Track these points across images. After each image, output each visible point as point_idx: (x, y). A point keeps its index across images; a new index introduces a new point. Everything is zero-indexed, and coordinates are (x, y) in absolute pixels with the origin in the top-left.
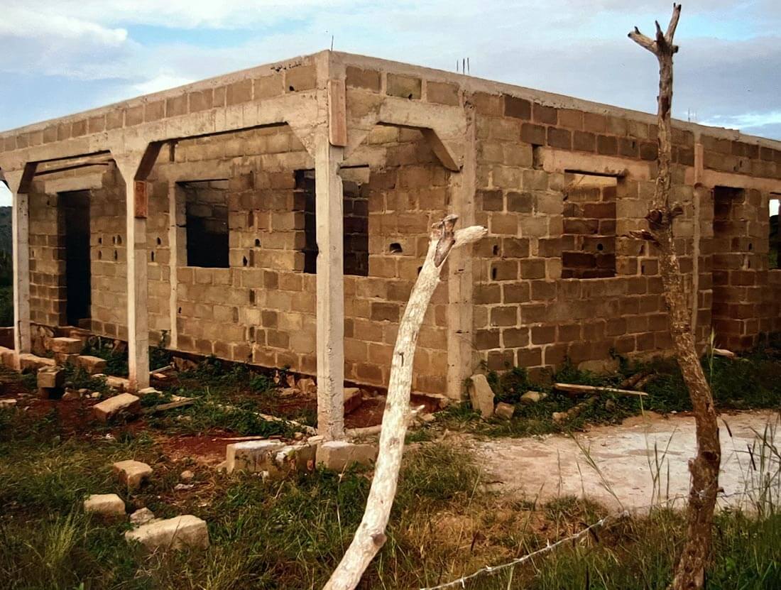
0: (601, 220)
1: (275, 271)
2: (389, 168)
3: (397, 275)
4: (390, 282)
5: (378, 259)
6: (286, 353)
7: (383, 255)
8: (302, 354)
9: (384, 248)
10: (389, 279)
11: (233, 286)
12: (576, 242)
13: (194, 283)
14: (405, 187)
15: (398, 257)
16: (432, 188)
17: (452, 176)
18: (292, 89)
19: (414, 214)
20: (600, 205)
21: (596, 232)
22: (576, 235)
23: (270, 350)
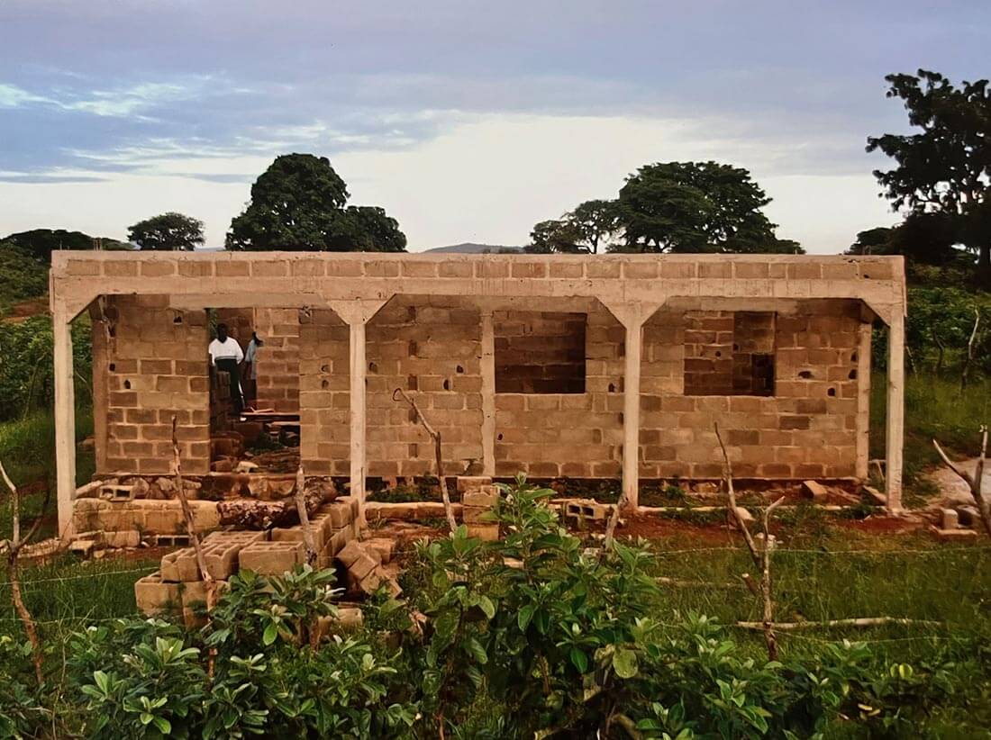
0: (718, 333)
1: (657, 395)
2: (801, 316)
3: (808, 394)
4: (799, 401)
5: (789, 383)
6: (673, 464)
7: (793, 380)
8: (695, 464)
9: (794, 375)
10: (798, 398)
11: (593, 410)
12: (695, 350)
13: (526, 409)
14: (817, 331)
15: (808, 381)
16: (843, 332)
17: (862, 325)
18: (866, 277)
19: (826, 350)
20: (717, 320)
21: (714, 342)
22: (695, 345)
23: (649, 464)
